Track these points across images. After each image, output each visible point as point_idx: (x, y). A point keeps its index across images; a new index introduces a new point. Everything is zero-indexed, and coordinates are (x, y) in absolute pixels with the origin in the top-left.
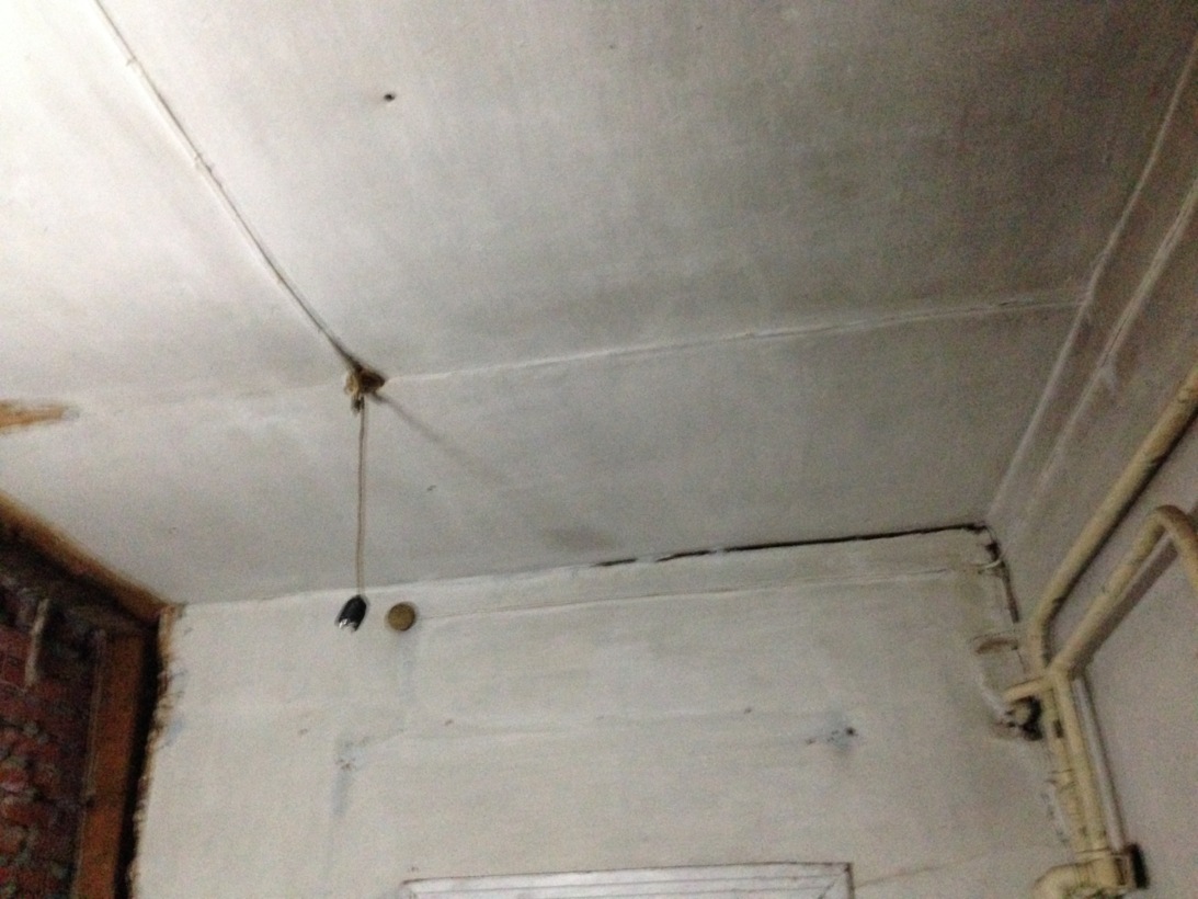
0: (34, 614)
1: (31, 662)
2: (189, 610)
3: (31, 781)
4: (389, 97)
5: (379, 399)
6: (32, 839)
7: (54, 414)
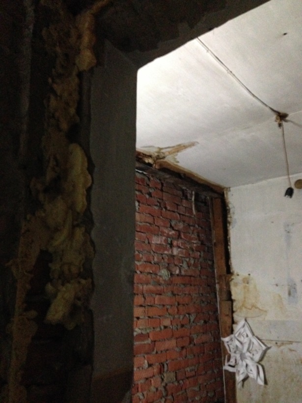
0: (191, 195)
1: (193, 209)
2: (231, 189)
3: (199, 240)
4: (285, 34)
5: (286, 121)
6: (202, 255)
7: (192, 145)
